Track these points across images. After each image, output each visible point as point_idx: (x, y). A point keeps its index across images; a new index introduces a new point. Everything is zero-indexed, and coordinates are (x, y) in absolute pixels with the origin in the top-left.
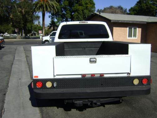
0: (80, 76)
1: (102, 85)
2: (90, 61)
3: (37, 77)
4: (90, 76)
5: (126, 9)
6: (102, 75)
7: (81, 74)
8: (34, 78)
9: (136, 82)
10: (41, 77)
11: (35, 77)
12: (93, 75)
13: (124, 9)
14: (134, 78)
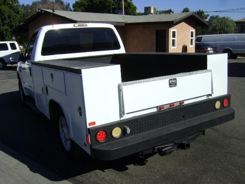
0: (155, 110)
1: (184, 116)
2: (170, 84)
3: (94, 123)
4: (168, 106)
5: (69, 4)
6: (181, 102)
7: (157, 107)
8: (88, 127)
9: (218, 105)
10: (99, 123)
11: (90, 124)
12: (171, 105)
13: (65, 4)
14: (216, 100)
